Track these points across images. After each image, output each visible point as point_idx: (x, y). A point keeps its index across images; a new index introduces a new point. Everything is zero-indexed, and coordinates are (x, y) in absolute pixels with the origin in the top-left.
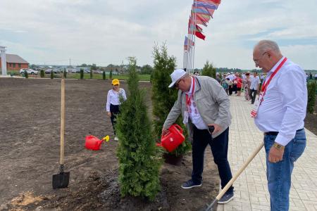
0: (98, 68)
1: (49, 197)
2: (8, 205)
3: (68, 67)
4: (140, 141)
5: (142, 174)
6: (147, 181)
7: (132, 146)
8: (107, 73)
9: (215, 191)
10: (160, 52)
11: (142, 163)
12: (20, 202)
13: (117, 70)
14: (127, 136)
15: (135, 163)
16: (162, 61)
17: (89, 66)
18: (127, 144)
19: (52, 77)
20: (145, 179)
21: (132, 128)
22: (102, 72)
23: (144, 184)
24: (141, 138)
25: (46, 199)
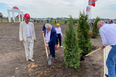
0: (53, 19)
1: (40, 65)
2: (27, 67)
3: (43, 19)
4: (73, 48)
5: (74, 60)
6: (76, 63)
7: (70, 49)
8: (57, 21)
9: (102, 69)
10: (82, 12)
11: (74, 56)
12: (31, 66)
13: (60, 20)
14: (68, 45)
15: (71, 56)
16: (83, 16)
17: (50, 18)
18: (68, 49)
19: (38, 22)
20: (75, 62)
21: (70, 42)
22: (55, 20)
23: (74, 64)
24: (74, 46)
25: (39, 66)
